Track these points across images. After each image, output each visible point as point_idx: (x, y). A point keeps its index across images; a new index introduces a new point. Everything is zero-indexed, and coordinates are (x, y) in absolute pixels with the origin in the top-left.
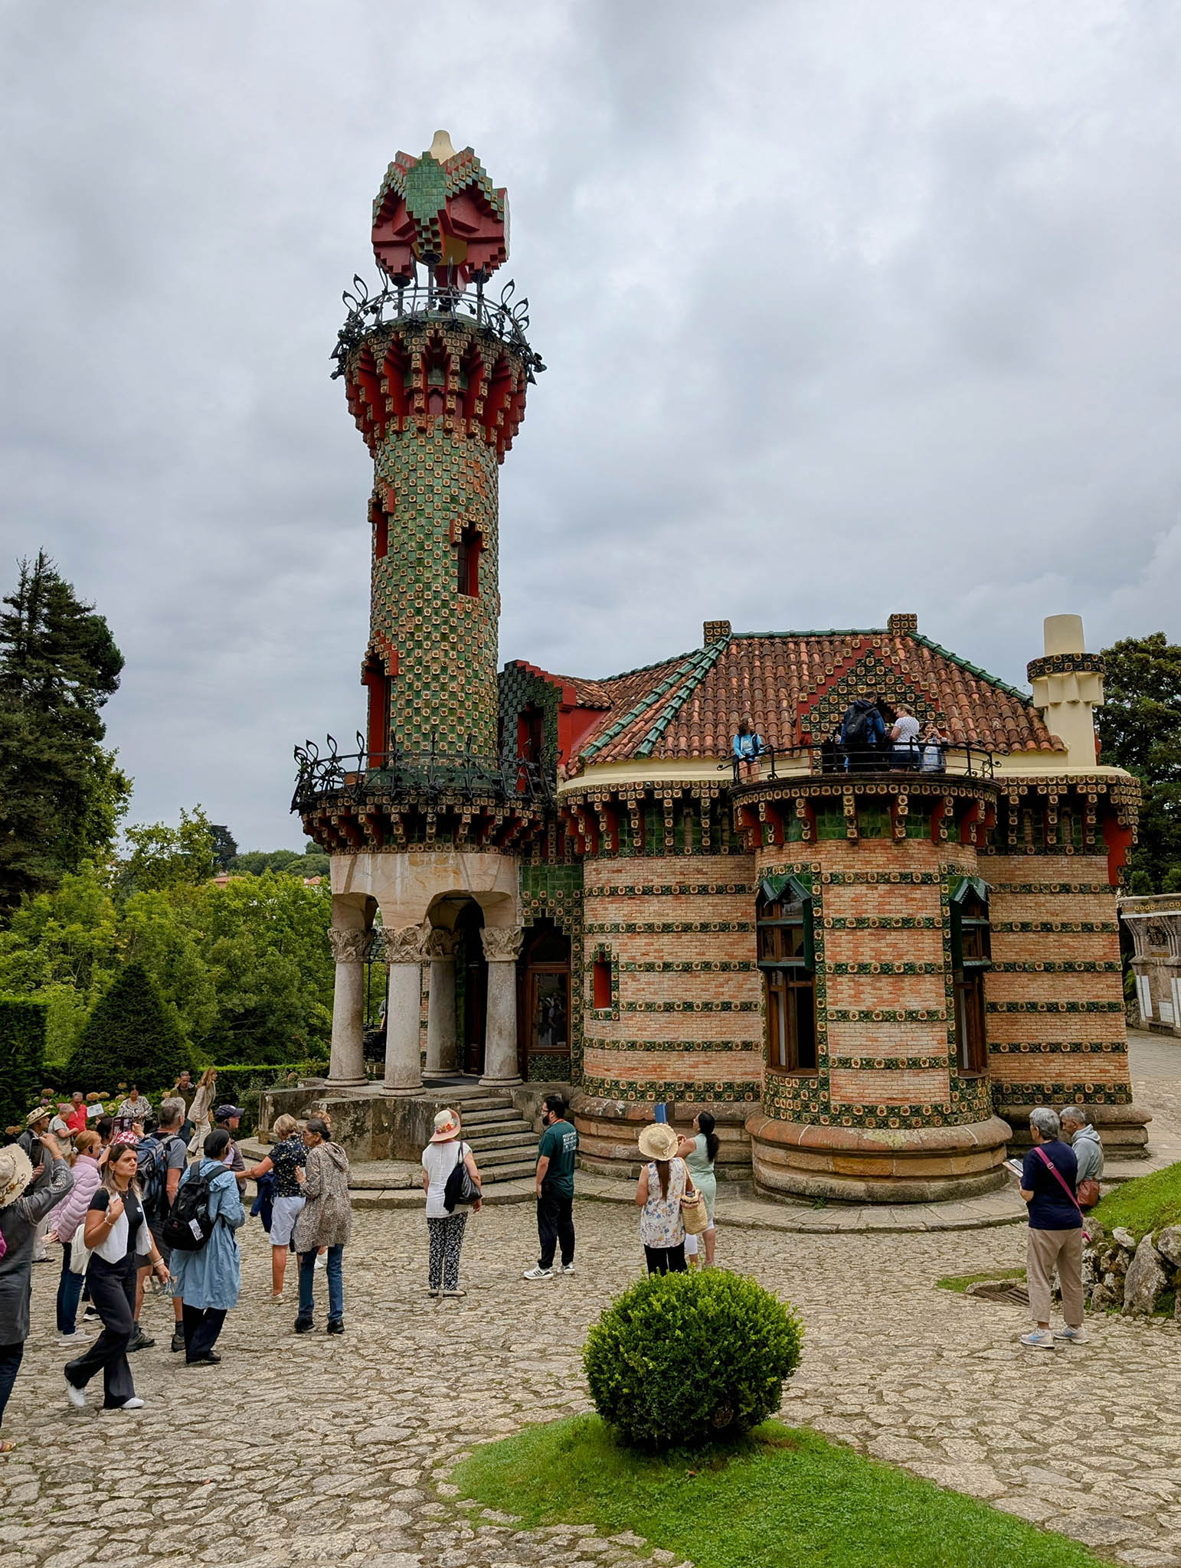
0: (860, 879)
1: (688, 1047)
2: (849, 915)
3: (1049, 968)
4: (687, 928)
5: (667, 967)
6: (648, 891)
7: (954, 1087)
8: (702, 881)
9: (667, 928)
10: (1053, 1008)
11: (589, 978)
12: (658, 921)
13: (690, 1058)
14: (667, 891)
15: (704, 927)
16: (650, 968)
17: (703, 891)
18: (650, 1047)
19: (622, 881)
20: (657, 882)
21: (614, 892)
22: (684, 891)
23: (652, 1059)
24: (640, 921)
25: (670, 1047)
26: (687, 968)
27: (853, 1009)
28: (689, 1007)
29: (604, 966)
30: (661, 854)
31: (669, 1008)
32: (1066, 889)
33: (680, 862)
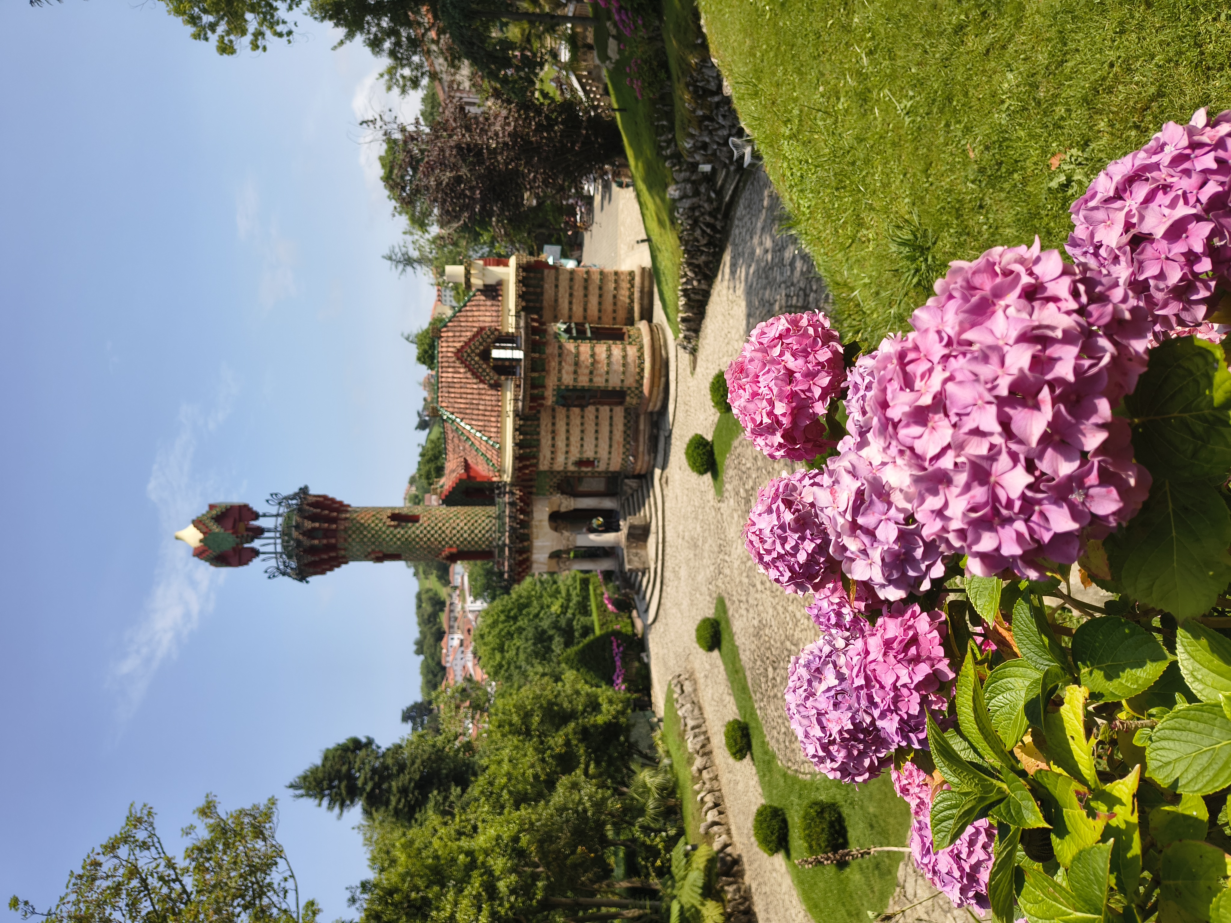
0: (560, 371)
1: (611, 432)
2: (572, 376)
3: (586, 296)
4: (568, 431)
5: (582, 439)
6: (553, 446)
7: (630, 343)
8: (550, 425)
9: (568, 439)
10: (600, 296)
11: (584, 469)
12: (565, 442)
13: (615, 432)
14: (553, 438)
15: (568, 424)
16: (582, 446)
17: (554, 424)
18: (611, 446)
19: (548, 455)
20: (550, 442)
21: (552, 459)
22: (553, 432)
23: (615, 446)
24: (564, 449)
25: (611, 439)
26: (582, 431)
27: (605, 377)
28: (597, 431)
29: (580, 463)
30: (538, 440)
31: (597, 439)
32: (557, 286)
33: (543, 433)
